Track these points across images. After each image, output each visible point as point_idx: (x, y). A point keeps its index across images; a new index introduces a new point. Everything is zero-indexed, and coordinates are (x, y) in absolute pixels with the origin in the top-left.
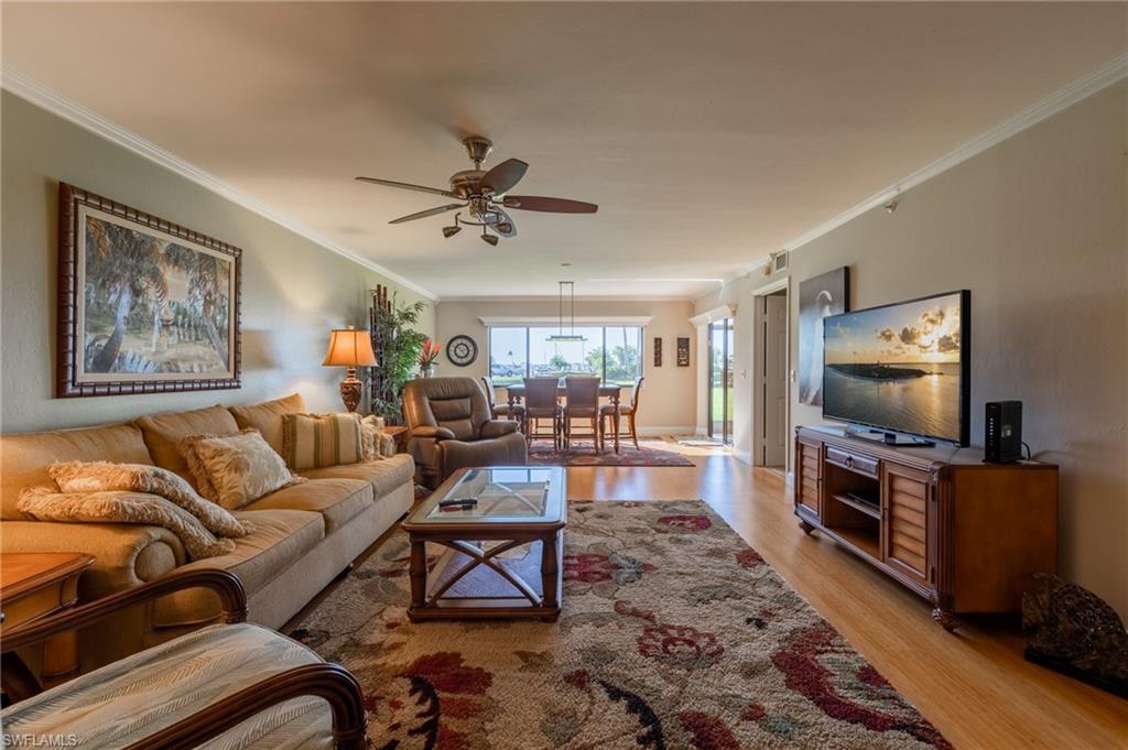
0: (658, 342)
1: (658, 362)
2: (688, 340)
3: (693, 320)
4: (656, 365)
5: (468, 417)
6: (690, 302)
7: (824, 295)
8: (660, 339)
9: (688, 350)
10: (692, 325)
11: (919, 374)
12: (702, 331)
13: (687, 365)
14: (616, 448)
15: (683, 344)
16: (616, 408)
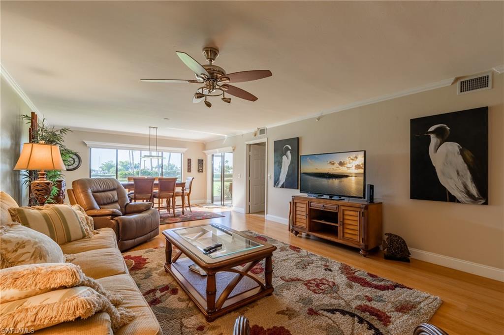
0: (189, 161)
1: (189, 170)
2: (202, 160)
3: (205, 152)
4: (188, 172)
5: (116, 202)
6: (203, 143)
7: (287, 147)
8: (190, 160)
9: (203, 165)
10: (205, 154)
11: (347, 176)
12: (209, 157)
13: (202, 172)
14: (183, 213)
15: (201, 162)
16: (183, 193)
